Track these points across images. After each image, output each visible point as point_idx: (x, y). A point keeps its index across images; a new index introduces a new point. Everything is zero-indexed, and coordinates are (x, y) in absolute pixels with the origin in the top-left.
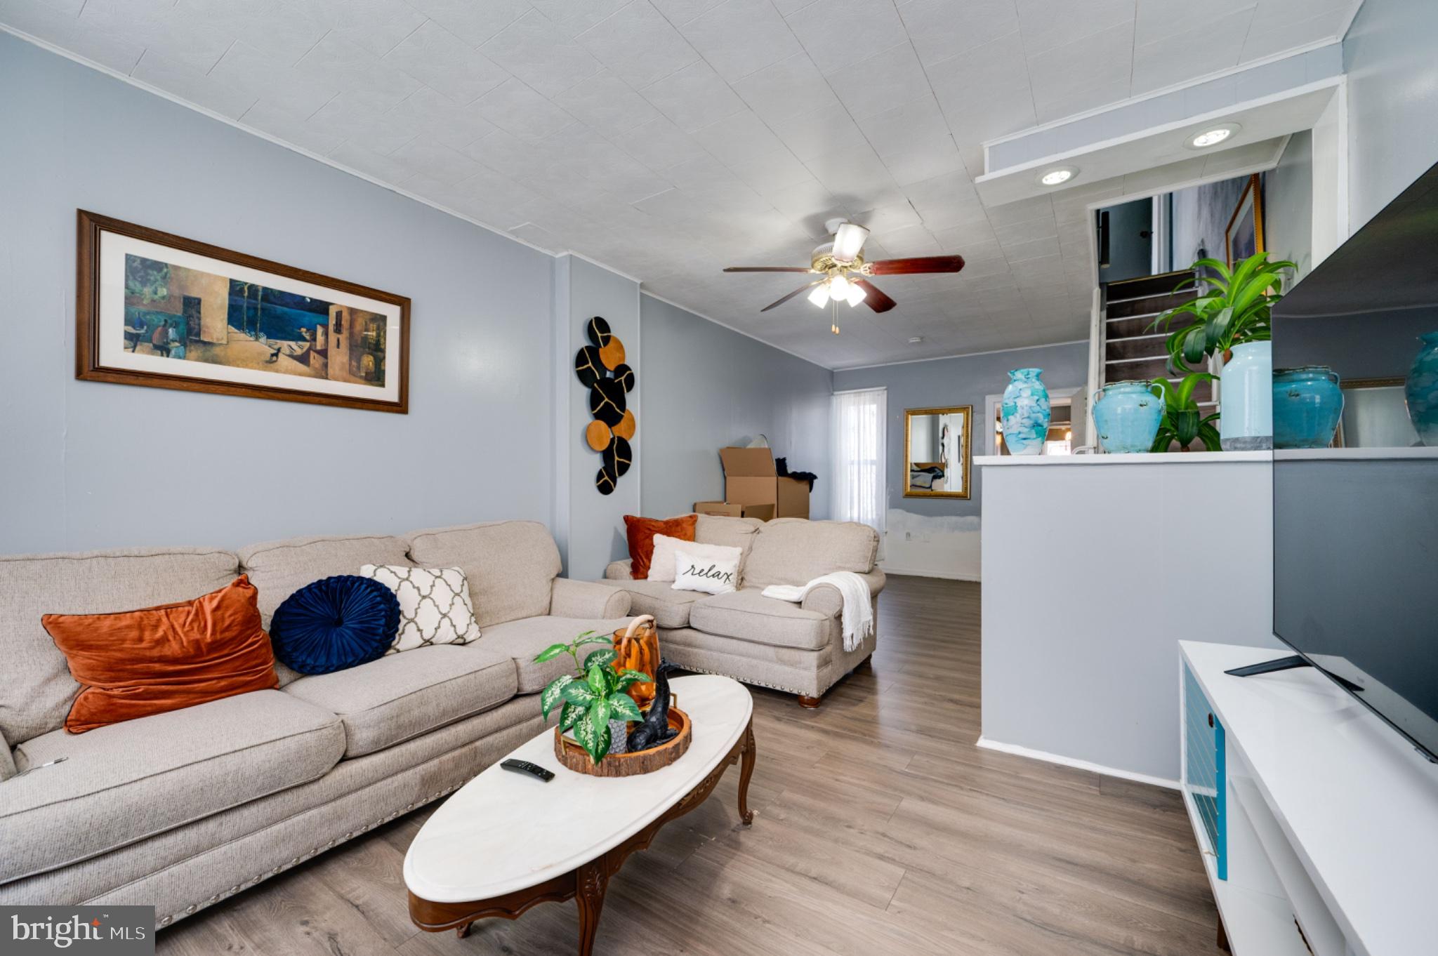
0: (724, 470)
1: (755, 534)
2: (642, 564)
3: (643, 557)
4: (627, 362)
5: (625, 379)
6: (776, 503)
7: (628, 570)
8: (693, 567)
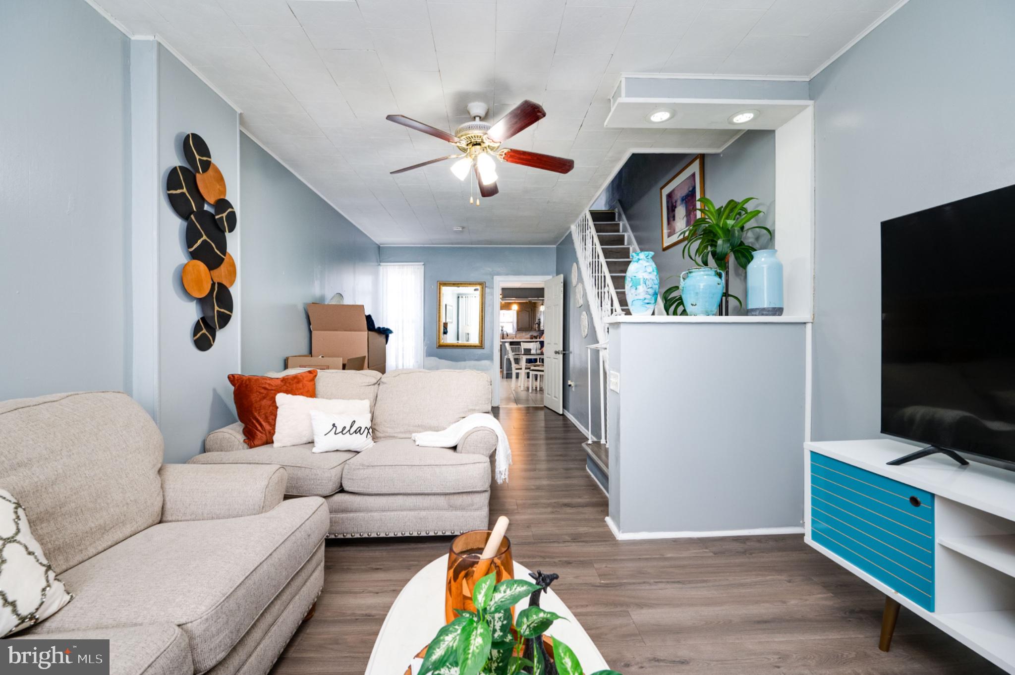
2: (259, 428)
3: (261, 420)
4: (228, 198)
5: (226, 216)
7: (241, 437)
8: (334, 425)
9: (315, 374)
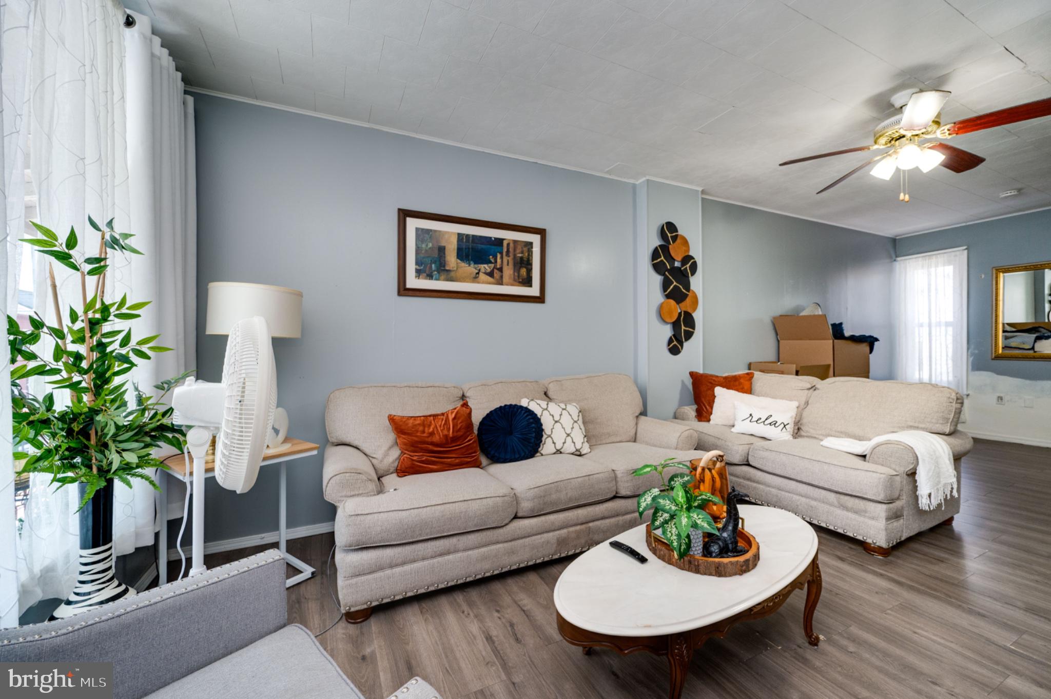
0: (777, 334)
1: (811, 390)
2: (705, 409)
3: (706, 404)
4: (691, 253)
5: (690, 267)
6: (832, 363)
7: (694, 414)
8: (751, 415)
9: (751, 376)
